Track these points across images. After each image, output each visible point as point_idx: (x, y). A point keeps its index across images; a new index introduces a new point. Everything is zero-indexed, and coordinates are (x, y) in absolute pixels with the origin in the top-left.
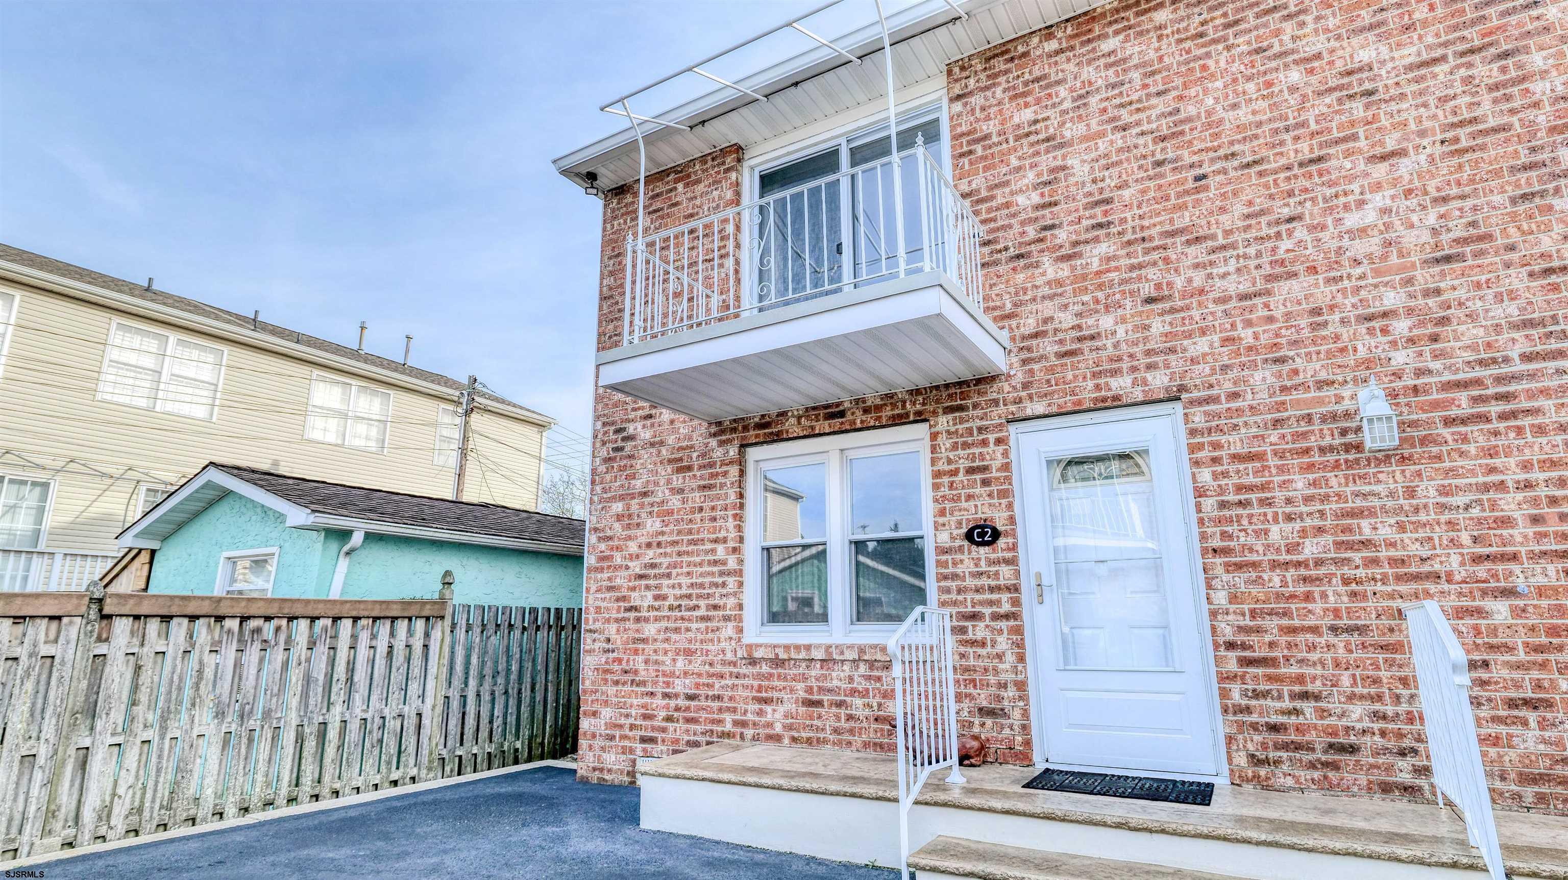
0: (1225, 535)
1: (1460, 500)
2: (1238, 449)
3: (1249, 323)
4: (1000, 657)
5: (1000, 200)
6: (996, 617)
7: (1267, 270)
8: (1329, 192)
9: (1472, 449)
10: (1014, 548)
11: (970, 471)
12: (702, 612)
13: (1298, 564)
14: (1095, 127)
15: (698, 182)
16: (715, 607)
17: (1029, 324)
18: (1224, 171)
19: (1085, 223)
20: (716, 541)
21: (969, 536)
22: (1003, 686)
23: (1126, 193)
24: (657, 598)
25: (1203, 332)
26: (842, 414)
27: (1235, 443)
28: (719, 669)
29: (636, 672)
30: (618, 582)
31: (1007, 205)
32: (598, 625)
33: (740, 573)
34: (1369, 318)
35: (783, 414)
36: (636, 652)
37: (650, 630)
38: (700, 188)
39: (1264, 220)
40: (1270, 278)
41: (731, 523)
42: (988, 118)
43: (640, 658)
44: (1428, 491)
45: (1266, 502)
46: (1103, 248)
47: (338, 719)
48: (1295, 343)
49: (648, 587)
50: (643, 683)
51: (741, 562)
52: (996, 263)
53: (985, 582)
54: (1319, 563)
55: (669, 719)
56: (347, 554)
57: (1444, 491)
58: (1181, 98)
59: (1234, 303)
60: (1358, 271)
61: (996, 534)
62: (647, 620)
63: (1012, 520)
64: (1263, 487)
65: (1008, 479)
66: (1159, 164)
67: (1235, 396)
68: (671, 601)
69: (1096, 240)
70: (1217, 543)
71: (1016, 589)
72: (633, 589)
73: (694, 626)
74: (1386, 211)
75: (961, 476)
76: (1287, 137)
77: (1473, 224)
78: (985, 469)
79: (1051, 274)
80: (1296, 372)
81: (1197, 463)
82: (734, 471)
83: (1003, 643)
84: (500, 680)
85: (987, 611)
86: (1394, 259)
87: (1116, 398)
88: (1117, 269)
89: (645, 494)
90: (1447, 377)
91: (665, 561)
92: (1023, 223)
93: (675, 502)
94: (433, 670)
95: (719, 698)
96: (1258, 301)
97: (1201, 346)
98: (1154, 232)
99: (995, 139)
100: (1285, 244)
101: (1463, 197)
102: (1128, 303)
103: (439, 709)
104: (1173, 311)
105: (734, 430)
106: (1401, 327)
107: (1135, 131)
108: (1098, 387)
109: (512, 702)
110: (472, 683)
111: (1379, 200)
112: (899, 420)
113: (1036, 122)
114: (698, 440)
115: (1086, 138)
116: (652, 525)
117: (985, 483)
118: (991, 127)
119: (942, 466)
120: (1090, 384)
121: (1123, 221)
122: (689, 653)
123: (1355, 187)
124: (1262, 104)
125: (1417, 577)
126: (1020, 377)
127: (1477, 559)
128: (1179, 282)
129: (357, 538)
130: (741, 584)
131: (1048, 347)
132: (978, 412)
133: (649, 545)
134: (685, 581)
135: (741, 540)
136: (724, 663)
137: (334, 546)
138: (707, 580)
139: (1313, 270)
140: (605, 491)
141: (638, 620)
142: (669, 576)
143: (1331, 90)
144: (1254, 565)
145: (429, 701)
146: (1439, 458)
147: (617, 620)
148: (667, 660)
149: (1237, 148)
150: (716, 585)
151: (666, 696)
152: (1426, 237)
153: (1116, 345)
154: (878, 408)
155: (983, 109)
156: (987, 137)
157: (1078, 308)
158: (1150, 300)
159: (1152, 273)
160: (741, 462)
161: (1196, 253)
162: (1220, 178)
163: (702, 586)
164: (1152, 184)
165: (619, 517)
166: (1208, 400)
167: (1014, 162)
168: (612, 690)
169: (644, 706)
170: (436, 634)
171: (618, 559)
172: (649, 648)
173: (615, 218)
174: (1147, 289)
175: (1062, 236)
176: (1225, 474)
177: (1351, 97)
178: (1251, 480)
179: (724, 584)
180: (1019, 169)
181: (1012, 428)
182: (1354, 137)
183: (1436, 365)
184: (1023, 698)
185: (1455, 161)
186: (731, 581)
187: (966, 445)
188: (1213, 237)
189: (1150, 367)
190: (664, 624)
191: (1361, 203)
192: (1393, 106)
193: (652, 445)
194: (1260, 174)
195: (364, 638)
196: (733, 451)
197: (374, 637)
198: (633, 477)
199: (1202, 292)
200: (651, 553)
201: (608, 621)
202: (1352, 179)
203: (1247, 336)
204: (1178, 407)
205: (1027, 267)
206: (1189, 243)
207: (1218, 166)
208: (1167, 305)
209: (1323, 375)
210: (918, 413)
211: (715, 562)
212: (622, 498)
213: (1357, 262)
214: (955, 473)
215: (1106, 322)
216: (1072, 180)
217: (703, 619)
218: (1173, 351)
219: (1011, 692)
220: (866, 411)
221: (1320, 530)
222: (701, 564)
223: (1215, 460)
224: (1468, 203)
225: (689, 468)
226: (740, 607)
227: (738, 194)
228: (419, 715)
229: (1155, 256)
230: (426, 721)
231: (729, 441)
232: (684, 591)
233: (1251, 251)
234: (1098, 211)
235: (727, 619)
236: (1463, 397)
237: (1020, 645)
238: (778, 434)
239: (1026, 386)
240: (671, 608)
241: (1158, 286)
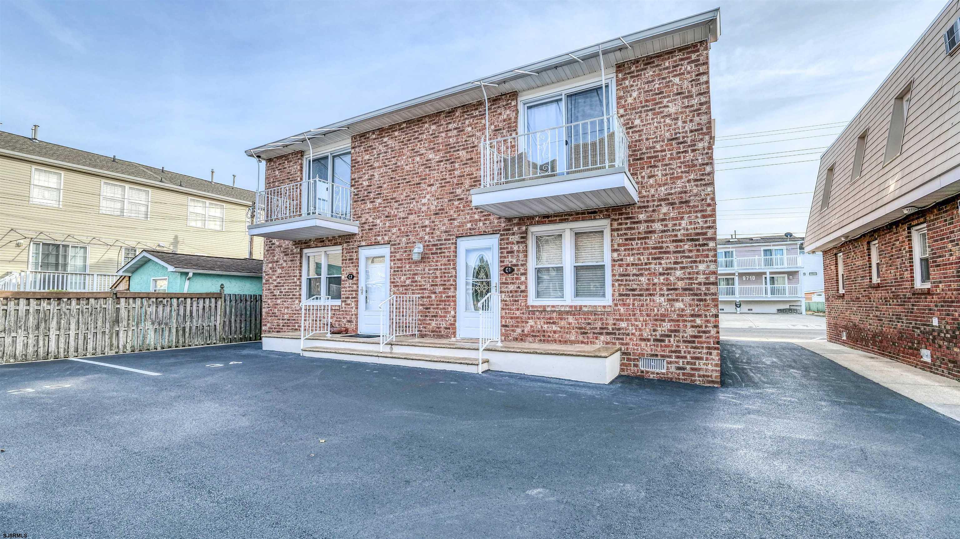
0: (394, 279)
1: (431, 272)
2: (398, 257)
3: (403, 225)
4: (352, 308)
5: (360, 182)
6: (352, 298)
7: (408, 212)
8: (420, 193)
9: (434, 260)
10: (358, 280)
11: (350, 260)
12: (291, 296)
13: (405, 286)
14: (381, 165)
15: (291, 161)
16: (294, 295)
17: (363, 220)
18: (403, 183)
19: (377, 192)
20: (294, 276)
21: (348, 277)
22: (352, 315)
23: (385, 185)
24: (280, 292)
25: (395, 227)
26: (323, 241)
27: (398, 256)
28: (295, 312)
29: (275, 313)
30: (271, 287)
31: (361, 184)
32: (266, 300)
33: (300, 286)
34: (423, 227)
35: (310, 240)
36: (275, 308)
37: (279, 301)
38: (291, 164)
39: (409, 198)
40: (408, 214)
41: (298, 272)
42: (359, 156)
43: (276, 310)
44: (427, 269)
45: (401, 271)
46: (379, 201)
47: (189, 326)
48: (410, 232)
49: (278, 289)
50: (277, 316)
51: (301, 282)
52: (358, 201)
53: (351, 289)
54: (408, 285)
55: (283, 326)
56: (188, 279)
57: (429, 270)
58: (397, 160)
59: (401, 220)
60: (423, 215)
61: (353, 277)
62: (278, 299)
63: (358, 273)
64: (401, 267)
65: (358, 263)
66: (392, 178)
67: (399, 244)
68: (284, 293)
69: (378, 198)
70: (392, 280)
71: (357, 291)
72: (274, 290)
73: (289, 300)
74: (429, 200)
75: (347, 261)
76: (415, 176)
77: (442, 206)
78: (352, 259)
79: (369, 207)
80: (410, 239)
81: (391, 261)
82: (299, 256)
83: (353, 305)
84: (243, 316)
85: (351, 296)
86: (429, 213)
87: (378, 242)
88: (381, 207)
89: (277, 262)
90: (433, 243)
91: (282, 282)
92: (364, 190)
93: (284, 265)
94: (219, 313)
95: (294, 320)
96: (405, 220)
97: (394, 230)
98: (389, 198)
99: (360, 163)
100: (412, 206)
101: (441, 198)
102: (383, 217)
103: (222, 324)
104: (391, 220)
105: (299, 244)
106: (428, 229)
107: (388, 167)
108: (375, 239)
109: (248, 323)
110: (233, 317)
111: (428, 196)
112: (335, 244)
113: (369, 160)
114: (290, 246)
115: (379, 167)
116: (279, 271)
117: (352, 263)
118: (359, 159)
119: (344, 258)
120: (374, 238)
121: (384, 193)
122: (288, 308)
123: (424, 192)
124: (412, 166)
125: (423, 289)
126: (361, 235)
127: (432, 285)
128: (392, 213)
129: (191, 275)
130: (300, 289)
131: (366, 227)
132: (352, 244)
133: (278, 277)
134: (287, 288)
135: (301, 276)
136: (296, 310)
137: (184, 277)
138: (292, 287)
139: (415, 213)
140: (267, 260)
141: (276, 299)
142: (283, 286)
143: (424, 165)
144: (398, 286)
145: (218, 322)
146: (429, 262)
147: (271, 299)
148: (283, 310)
149: (406, 177)
150: (294, 289)
151: (283, 319)
152: (434, 208)
153: (379, 228)
154: (332, 240)
155: (359, 153)
156: (358, 162)
157: (373, 217)
158: (387, 217)
159: (387, 209)
160: (301, 254)
161: (396, 204)
162: (402, 185)
163: (291, 289)
164: (390, 184)
165: (271, 268)
166: (395, 245)
167: (364, 172)
168: (270, 318)
169: (277, 323)
170: (219, 303)
171: (271, 281)
172: (278, 306)
173: (268, 170)
174: (386, 214)
175: (372, 195)
176: (395, 264)
177: (427, 167)
178: (400, 265)
179: (296, 289)
180: (364, 173)
181: (359, 248)
182: (426, 179)
183: (431, 240)
184: (357, 318)
185: (441, 189)
186: (298, 288)
187: (349, 253)
188: (399, 201)
189: (385, 235)
190: (282, 300)
191: (425, 197)
192: (433, 172)
193: (279, 247)
194: (410, 185)
195: (195, 304)
196: (299, 250)
197: (198, 303)
198: (274, 256)
199: (396, 216)
200: (279, 279)
201: (268, 299)
202: (424, 190)
203: (402, 228)
204: (389, 246)
205: (364, 203)
206: (395, 202)
207: (403, 181)
208: (389, 218)
209: (414, 241)
210: (340, 243)
211: (294, 283)
212: (271, 262)
213: (423, 212)
214: (346, 260)
215: (378, 221)
216: (375, 179)
217: (291, 298)
218: (389, 231)
219: (354, 316)
220: (329, 241)
221: (409, 278)
222: (291, 283)
223: (394, 260)
224: (442, 200)
225: (288, 255)
226: (300, 295)
227: (302, 167)
228: (215, 326)
229: (389, 204)
230: (218, 328)
231: (298, 247)
232: (287, 290)
233: (406, 206)
234: (379, 189)
235: (297, 298)
236: (434, 248)
237: (357, 305)
238: (309, 246)
239: (362, 237)
240: (284, 295)
241: (388, 213)
